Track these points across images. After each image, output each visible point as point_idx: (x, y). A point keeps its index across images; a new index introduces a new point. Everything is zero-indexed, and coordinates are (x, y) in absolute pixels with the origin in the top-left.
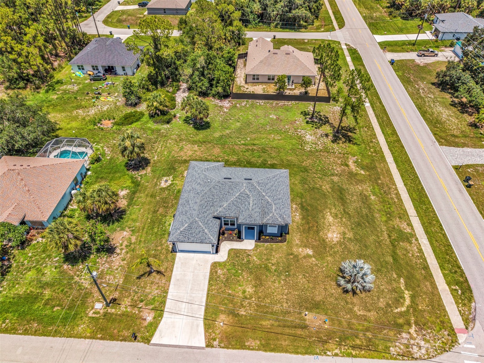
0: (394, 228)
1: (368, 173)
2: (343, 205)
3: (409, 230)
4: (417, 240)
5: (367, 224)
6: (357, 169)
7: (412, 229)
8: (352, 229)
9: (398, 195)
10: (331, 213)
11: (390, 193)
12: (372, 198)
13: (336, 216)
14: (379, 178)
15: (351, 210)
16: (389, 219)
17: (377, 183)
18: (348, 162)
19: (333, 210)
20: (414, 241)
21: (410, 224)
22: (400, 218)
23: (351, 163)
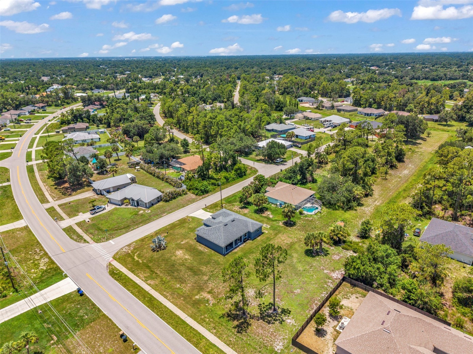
0: (156, 278)
1: (194, 299)
2: (188, 267)
3: (149, 282)
4: (142, 280)
5: (170, 269)
6: (202, 297)
7: (147, 284)
8: (174, 261)
9: (166, 297)
10: (189, 259)
11: (171, 295)
12: (178, 285)
13: (186, 259)
14: (184, 300)
15: (183, 268)
16: (162, 281)
17: (183, 296)
18: (211, 296)
19: (189, 261)
20: (144, 279)
21: (149, 285)
22: (157, 285)
23: (209, 296)
